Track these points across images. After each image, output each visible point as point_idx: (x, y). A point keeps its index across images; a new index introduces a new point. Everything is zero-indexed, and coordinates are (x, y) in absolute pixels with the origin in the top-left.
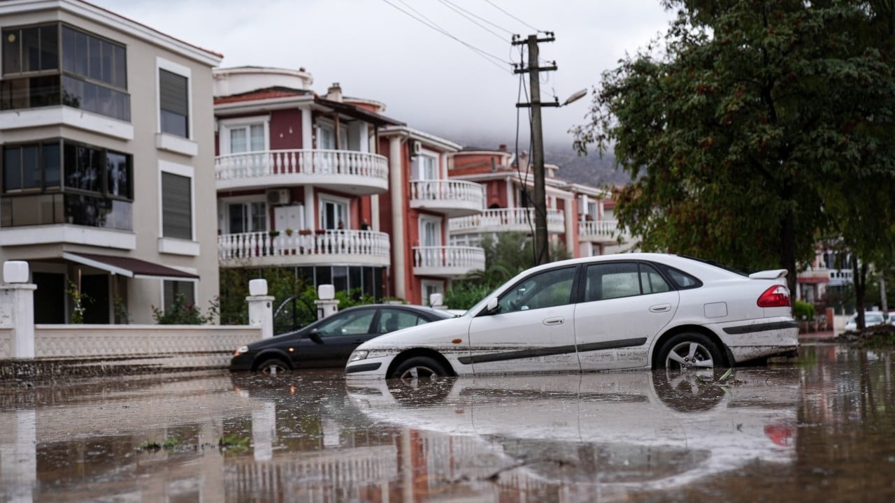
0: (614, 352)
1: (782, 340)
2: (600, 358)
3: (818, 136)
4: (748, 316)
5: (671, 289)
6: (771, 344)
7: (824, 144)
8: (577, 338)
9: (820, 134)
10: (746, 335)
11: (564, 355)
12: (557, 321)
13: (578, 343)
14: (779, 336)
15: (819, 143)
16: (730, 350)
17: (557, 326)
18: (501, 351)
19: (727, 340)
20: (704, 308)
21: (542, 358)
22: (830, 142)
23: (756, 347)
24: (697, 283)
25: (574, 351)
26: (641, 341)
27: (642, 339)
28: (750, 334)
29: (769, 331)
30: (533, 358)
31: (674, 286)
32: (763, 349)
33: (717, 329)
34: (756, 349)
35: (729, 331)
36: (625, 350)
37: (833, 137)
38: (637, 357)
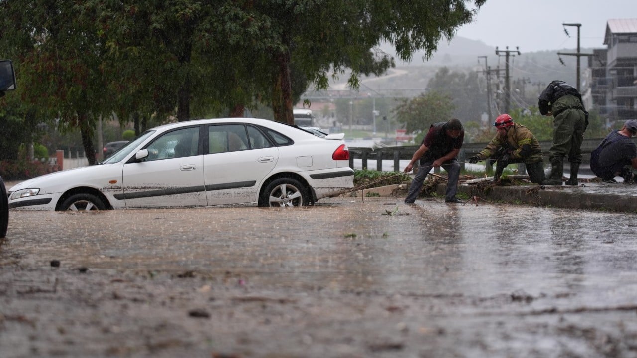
0: (232, 191)
1: (348, 183)
2: (222, 196)
3: (226, 12)
4: (327, 166)
5: (271, 146)
6: (341, 187)
7: (231, 19)
8: (205, 180)
9: (227, 10)
10: (325, 180)
11: (196, 193)
12: (191, 168)
13: (206, 184)
14: (346, 180)
15: (226, 18)
16: (314, 190)
17: (191, 171)
18: (147, 190)
19: (312, 183)
20: (296, 160)
21: (179, 195)
22: (236, 18)
23: (331, 188)
24: (290, 142)
25: (203, 191)
26: (252, 184)
27: (252, 182)
28: (328, 179)
29: (341, 177)
30: (172, 195)
31: (273, 144)
32: (336, 190)
33: (306, 175)
34: (331, 190)
35: (314, 177)
36: (240, 190)
37: (239, 14)
38: (248, 195)
